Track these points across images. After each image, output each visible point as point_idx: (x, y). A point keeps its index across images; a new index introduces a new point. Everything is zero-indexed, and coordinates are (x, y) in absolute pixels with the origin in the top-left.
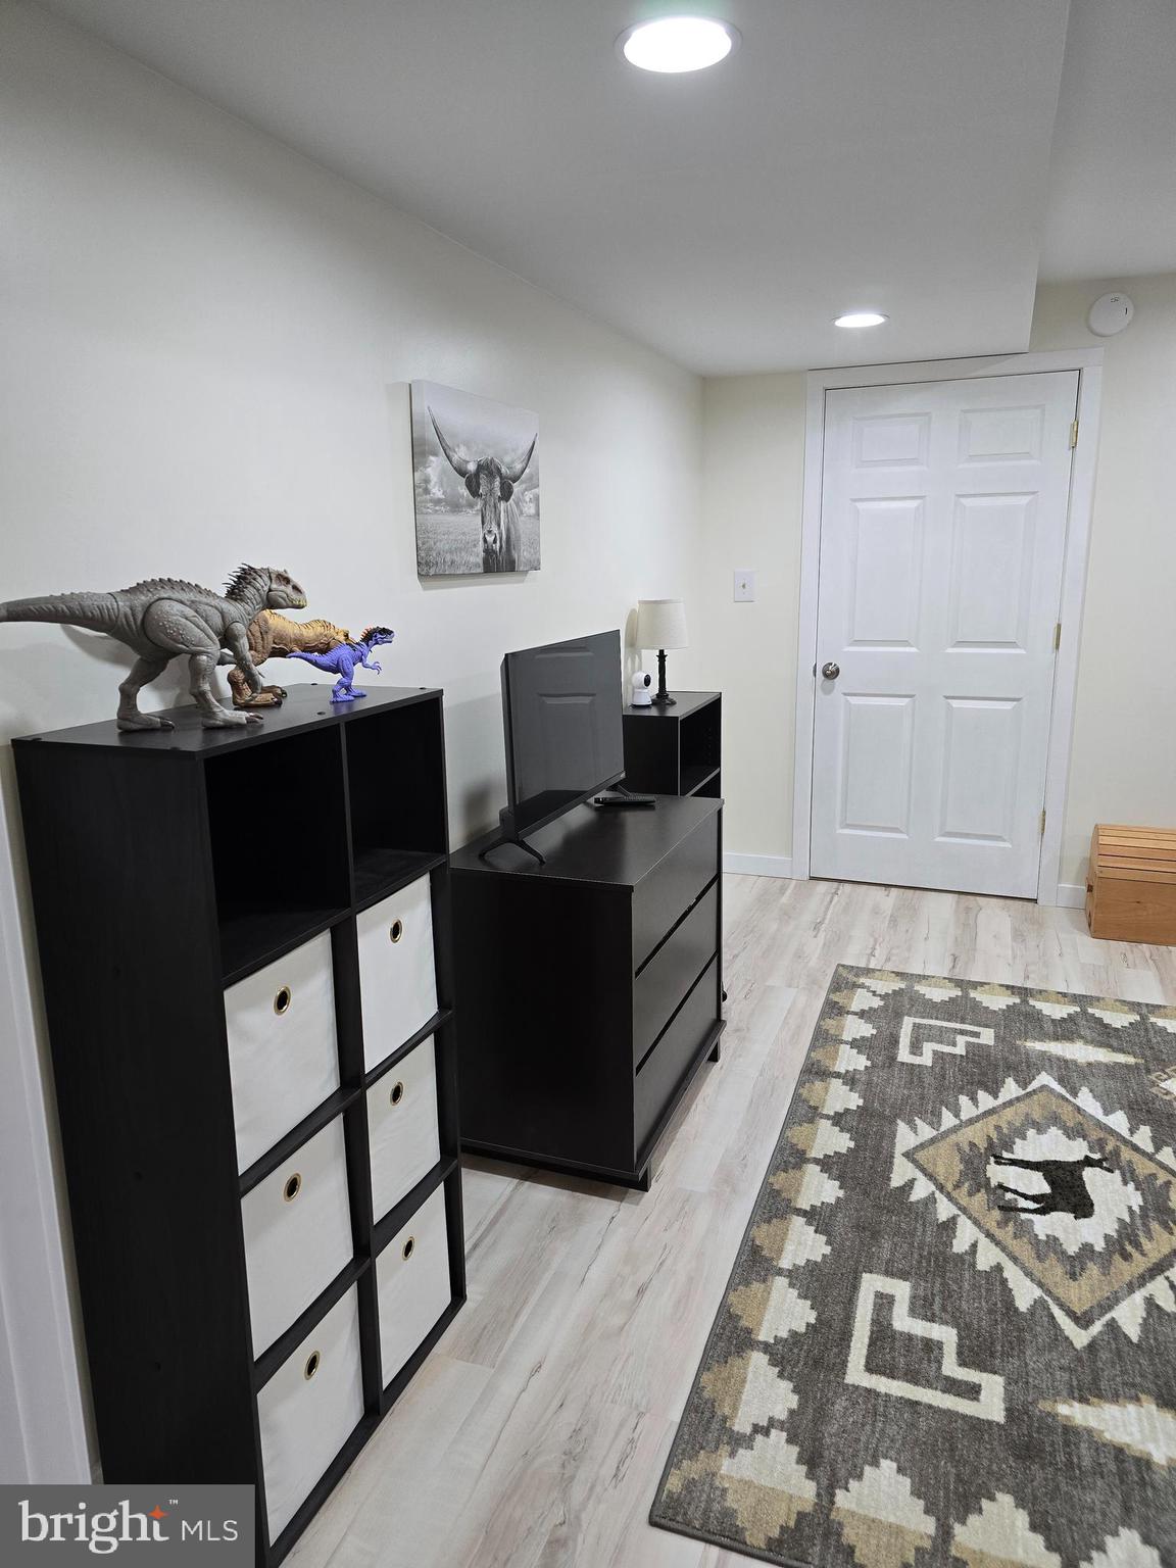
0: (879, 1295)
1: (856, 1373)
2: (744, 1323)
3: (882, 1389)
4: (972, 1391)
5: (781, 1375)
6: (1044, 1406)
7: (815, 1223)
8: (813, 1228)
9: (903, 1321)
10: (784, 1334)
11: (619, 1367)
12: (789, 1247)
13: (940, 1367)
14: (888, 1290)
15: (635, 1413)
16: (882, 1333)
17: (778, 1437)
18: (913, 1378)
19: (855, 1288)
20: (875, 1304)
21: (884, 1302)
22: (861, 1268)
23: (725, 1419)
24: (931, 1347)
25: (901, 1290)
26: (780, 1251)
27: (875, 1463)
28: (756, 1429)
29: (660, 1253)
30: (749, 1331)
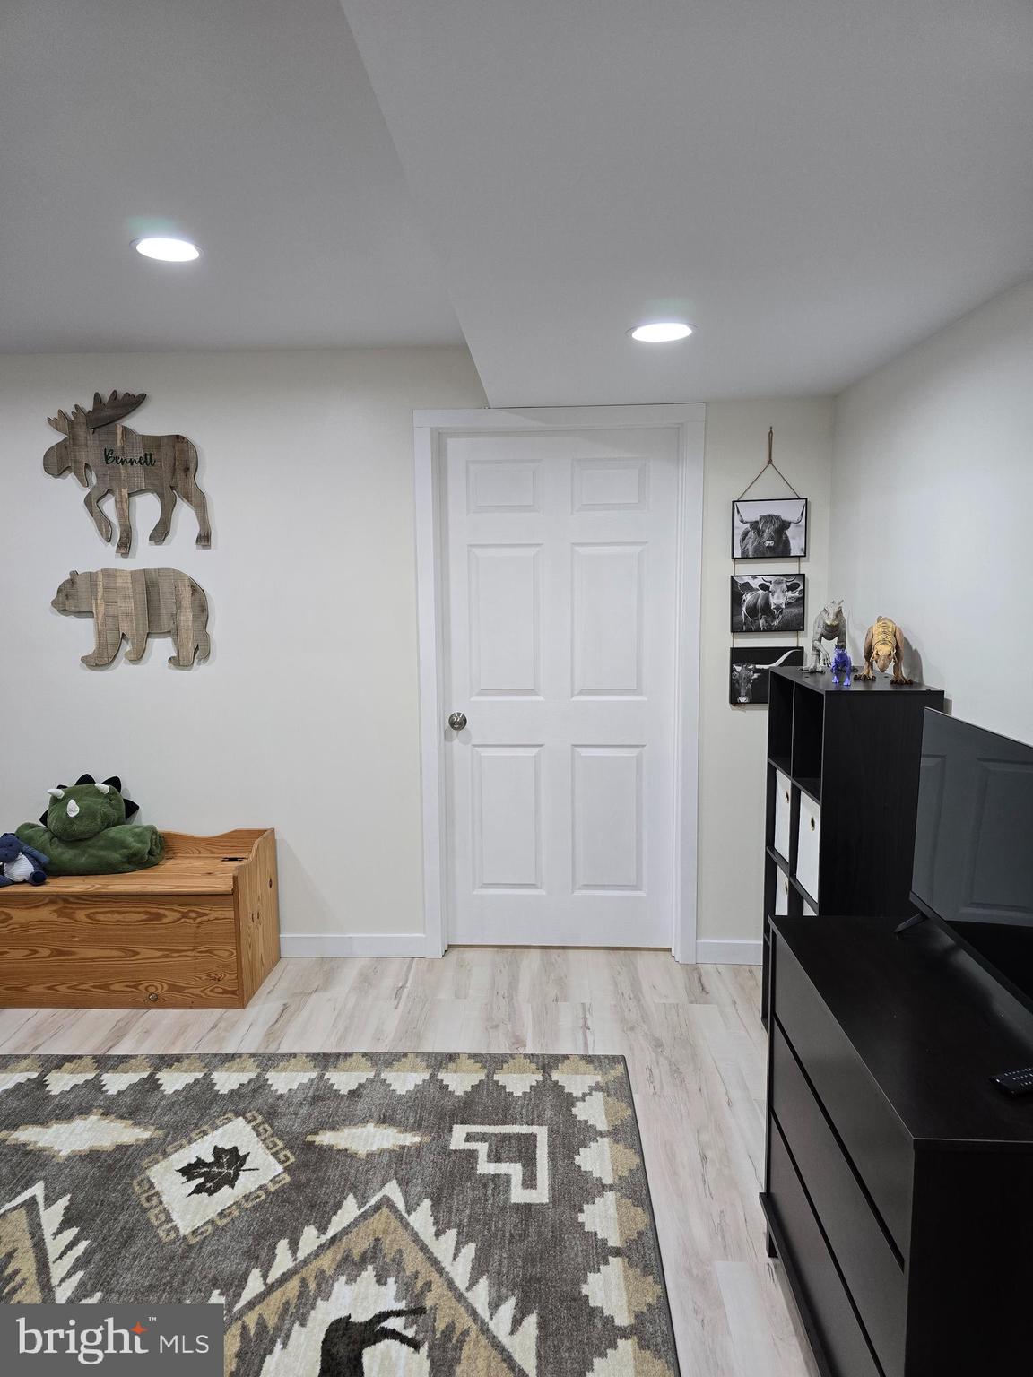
0: (533, 1186)
1: (541, 1133)
2: (621, 1146)
3: (525, 1127)
4: (469, 1138)
5: (586, 1122)
6: (428, 1139)
7: (599, 1243)
8: (599, 1237)
9: (514, 1170)
10: (592, 1144)
11: (683, 1111)
12: (613, 1211)
13: (490, 1146)
14: (528, 1191)
15: (659, 1093)
16: (529, 1162)
17: (577, 1094)
18: (505, 1138)
19: (552, 1188)
20: (535, 1179)
21: (529, 1181)
22: (551, 1206)
23: (608, 1096)
24: (495, 1157)
25: (518, 1195)
26: (619, 1207)
27: (524, 1093)
28: (590, 1094)
29: (711, 1188)
30: (617, 1141)
